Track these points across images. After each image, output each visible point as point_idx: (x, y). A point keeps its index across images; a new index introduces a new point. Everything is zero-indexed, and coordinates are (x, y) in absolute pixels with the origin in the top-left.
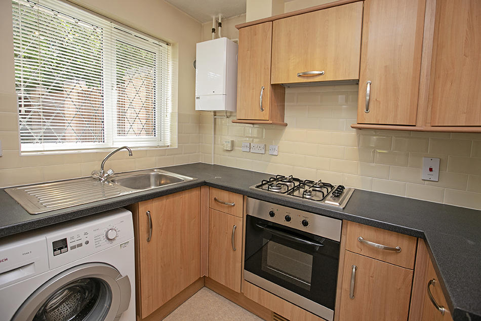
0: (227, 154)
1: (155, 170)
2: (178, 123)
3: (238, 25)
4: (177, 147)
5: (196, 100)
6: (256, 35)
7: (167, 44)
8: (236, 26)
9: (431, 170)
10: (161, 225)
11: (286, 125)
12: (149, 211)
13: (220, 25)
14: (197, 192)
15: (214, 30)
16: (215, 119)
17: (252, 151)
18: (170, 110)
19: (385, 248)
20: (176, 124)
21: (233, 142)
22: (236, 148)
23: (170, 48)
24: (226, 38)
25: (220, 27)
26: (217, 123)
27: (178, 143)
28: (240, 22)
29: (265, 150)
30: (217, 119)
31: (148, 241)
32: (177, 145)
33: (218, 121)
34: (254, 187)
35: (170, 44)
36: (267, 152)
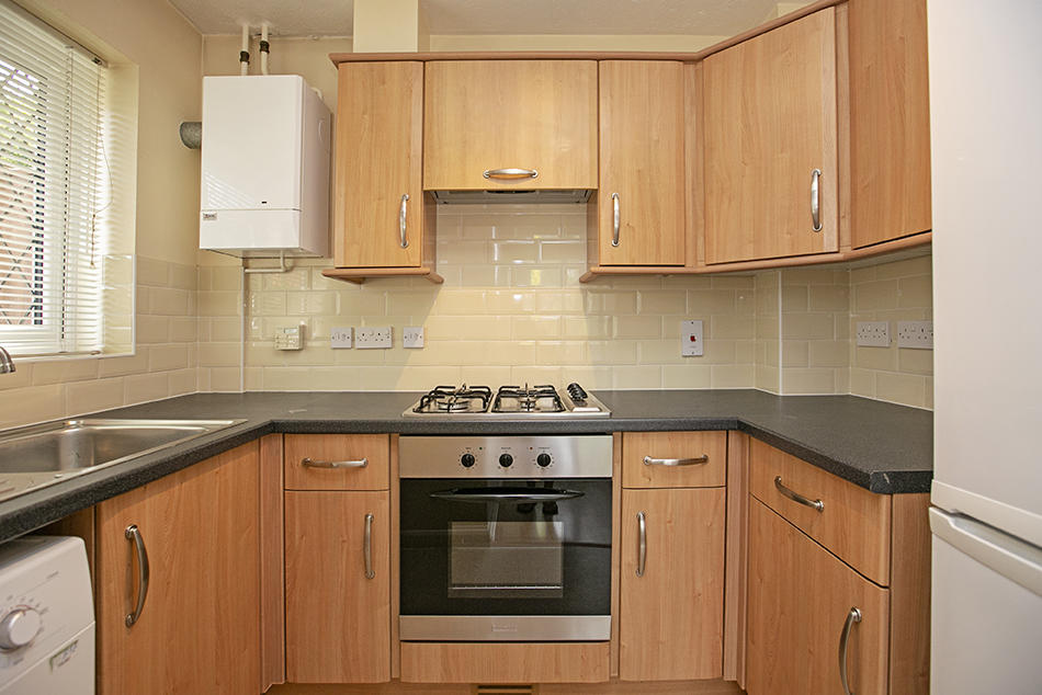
0: (290, 359)
1: (71, 423)
2: (138, 283)
3: (337, 54)
4: (132, 353)
5: (203, 223)
6: (384, 83)
7: (97, 61)
8: (330, 55)
9: (693, 339)
10: (167, 563)
11: (440, 282)
12: (135, 527)
13: (265, 46)
14: (254, 454)
15: (245, 57)
16: (247, 275)
17: (358, 344)
18: (103, 248)
19: (682, 463)
20: (130, 288)
21: (303, 330)
22: (309, 344)
23: (104, 73)
24: (301, 78)
25: (264, 53)
26: (252, 287)
27: (137, 342)
28: (341, 50)
29: (393, 340)
30: (252, 276)
31: (130, 624)
32: (132, 346)
33: (256, 281)
34: (409, 412)
35: (106, 62)
36: (398, 343)
